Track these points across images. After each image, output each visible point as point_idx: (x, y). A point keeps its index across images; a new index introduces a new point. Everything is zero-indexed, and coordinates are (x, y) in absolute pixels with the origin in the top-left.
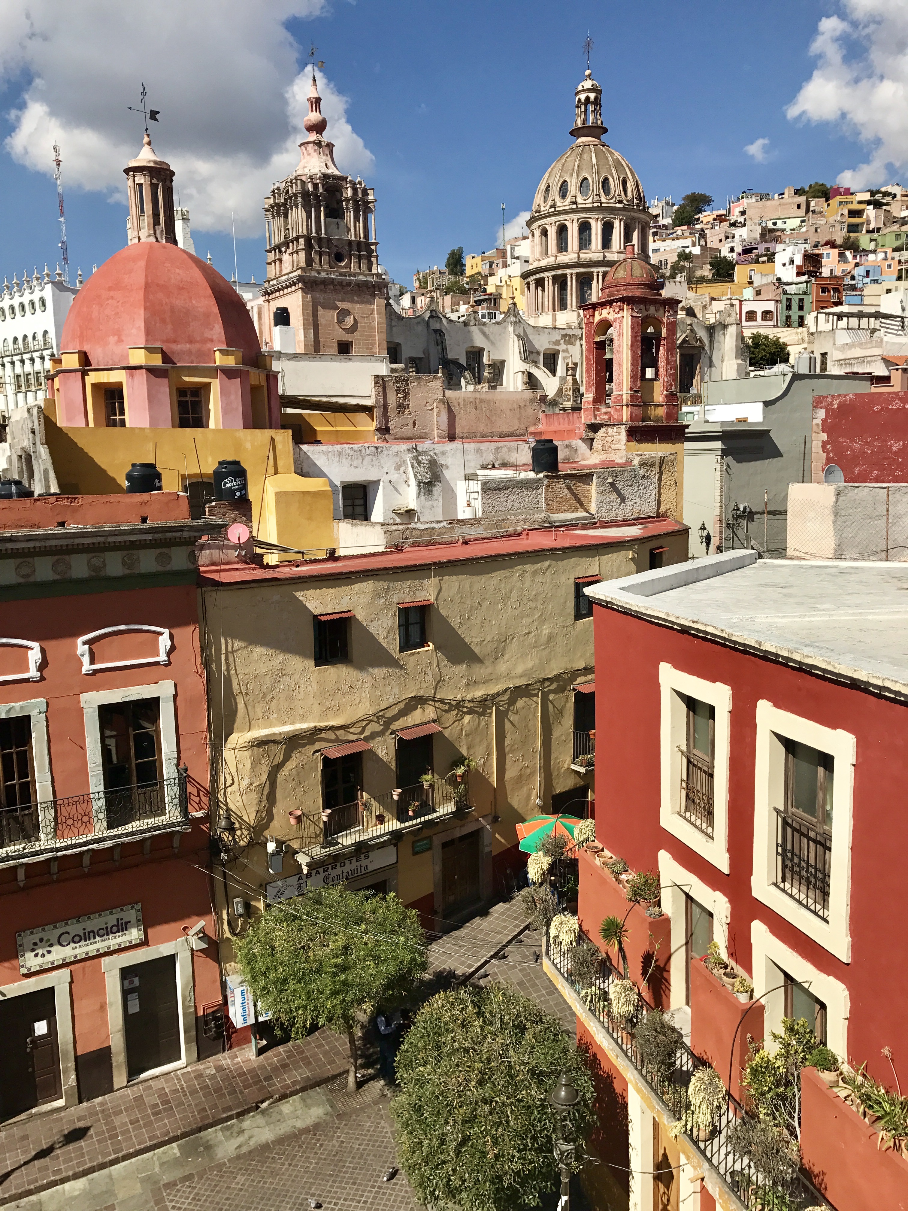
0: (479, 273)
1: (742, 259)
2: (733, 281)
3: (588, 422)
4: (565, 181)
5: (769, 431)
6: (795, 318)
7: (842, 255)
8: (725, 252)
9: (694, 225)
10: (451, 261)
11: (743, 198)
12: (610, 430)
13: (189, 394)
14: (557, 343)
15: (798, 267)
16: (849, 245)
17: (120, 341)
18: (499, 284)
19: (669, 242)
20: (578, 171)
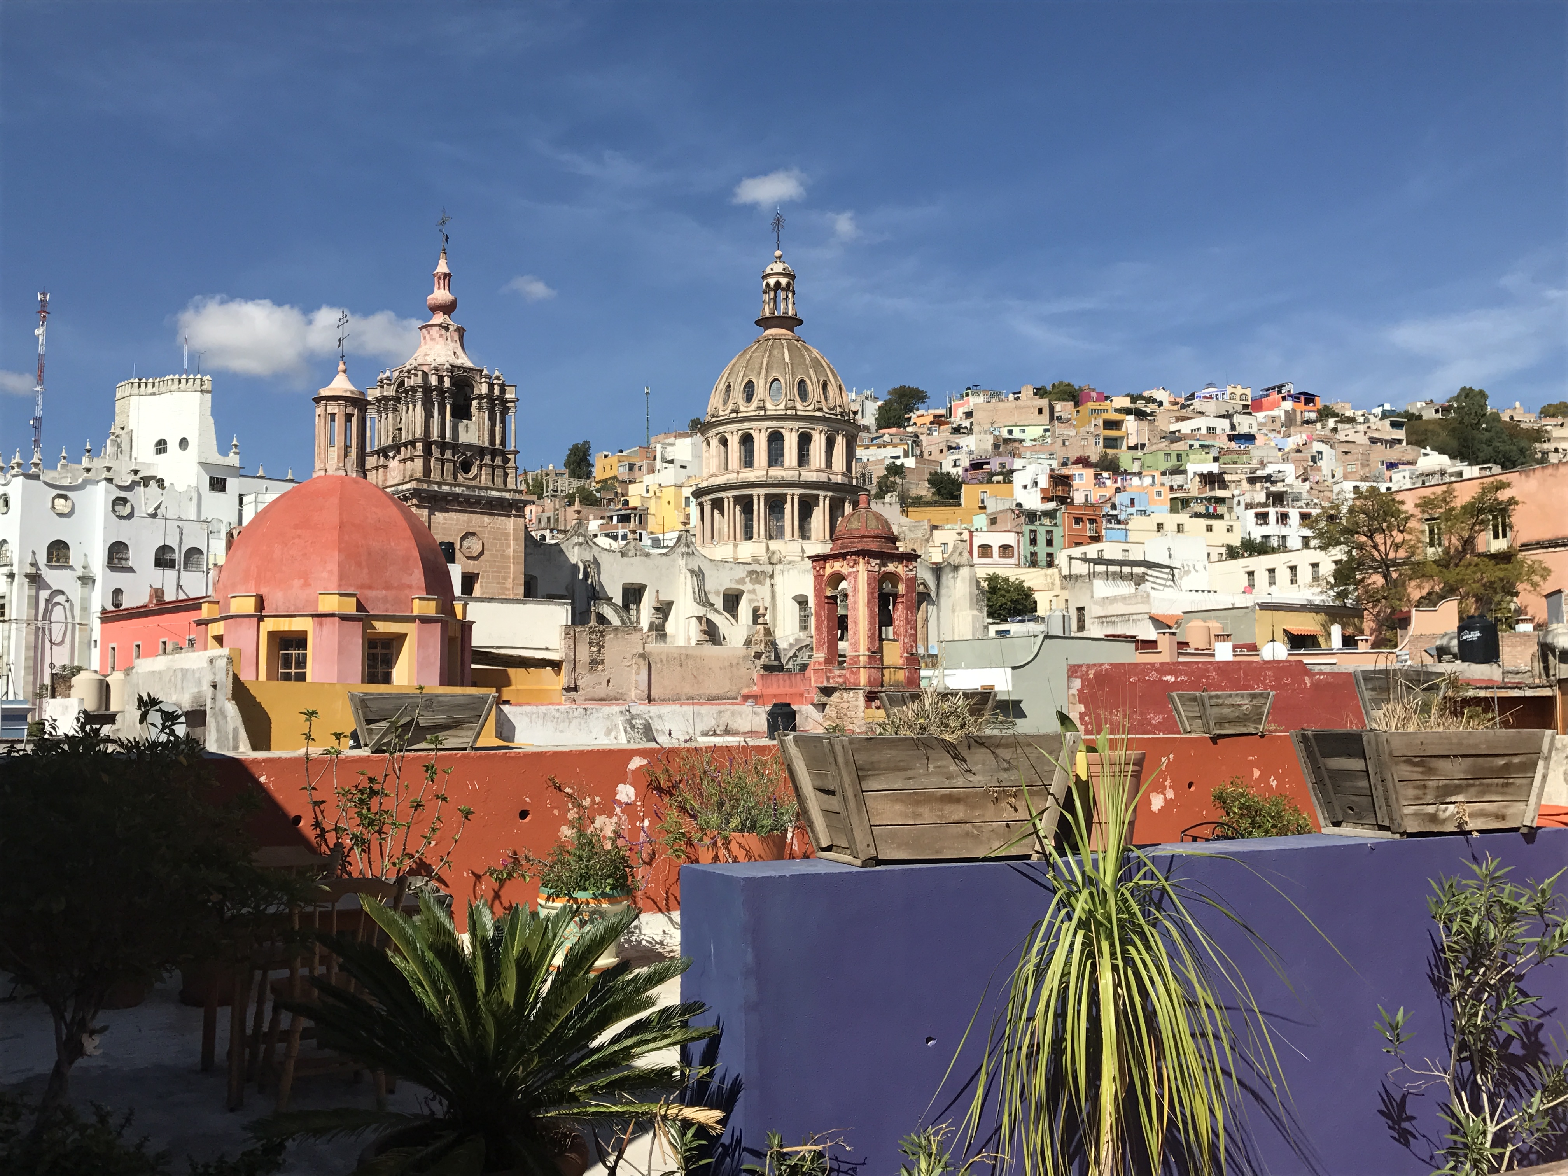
0: (615, 478)
1: (970, 477)
2: (960, 505)
3: (820, 685)
4: (750, 381)
5: (1020, 702)
6: (1042, 557)
7: (1097, 476)
8: (947, 467)
9: (905, 428)
10: (573, 459)
11: (967, 395)
12: (845, 695)
13: (379, 645)
14: (742, 581)
15: (1043, 490)
16: (1106, 463)
17: (306, 585)
18: (645, 494)
19: (873, 450)
20: (767, 369)
